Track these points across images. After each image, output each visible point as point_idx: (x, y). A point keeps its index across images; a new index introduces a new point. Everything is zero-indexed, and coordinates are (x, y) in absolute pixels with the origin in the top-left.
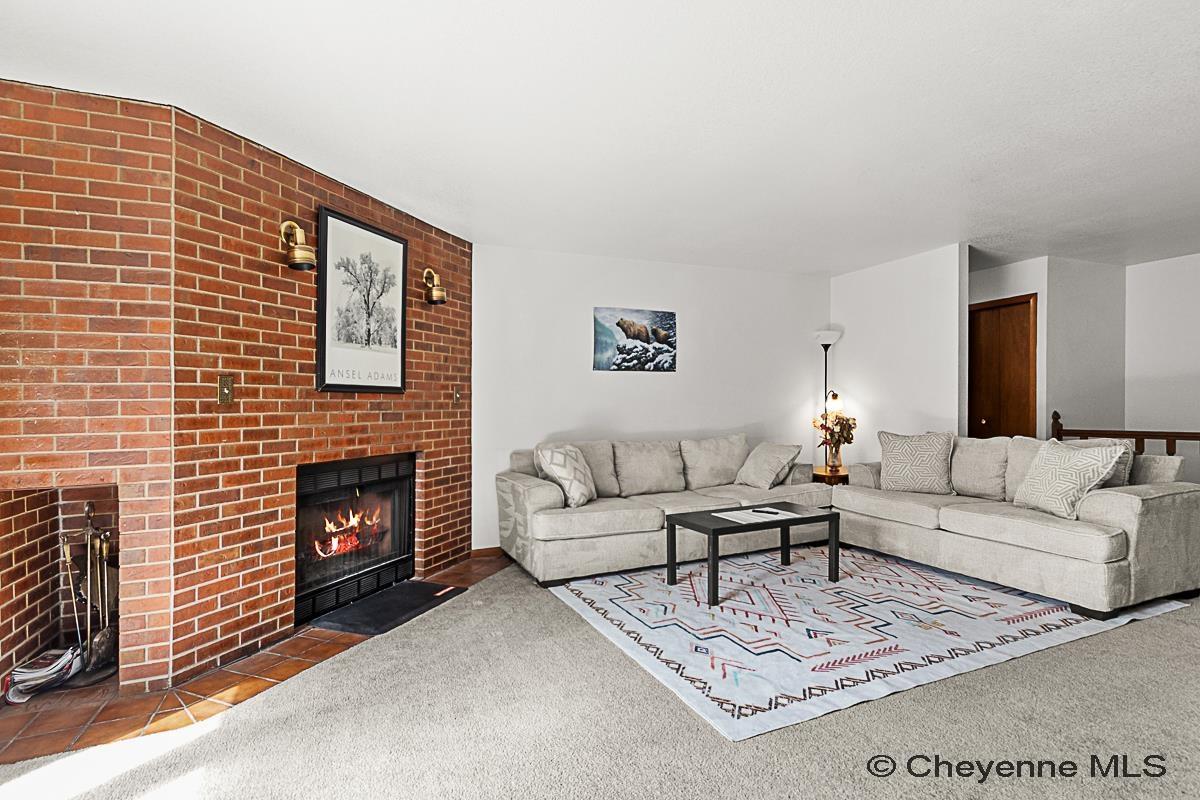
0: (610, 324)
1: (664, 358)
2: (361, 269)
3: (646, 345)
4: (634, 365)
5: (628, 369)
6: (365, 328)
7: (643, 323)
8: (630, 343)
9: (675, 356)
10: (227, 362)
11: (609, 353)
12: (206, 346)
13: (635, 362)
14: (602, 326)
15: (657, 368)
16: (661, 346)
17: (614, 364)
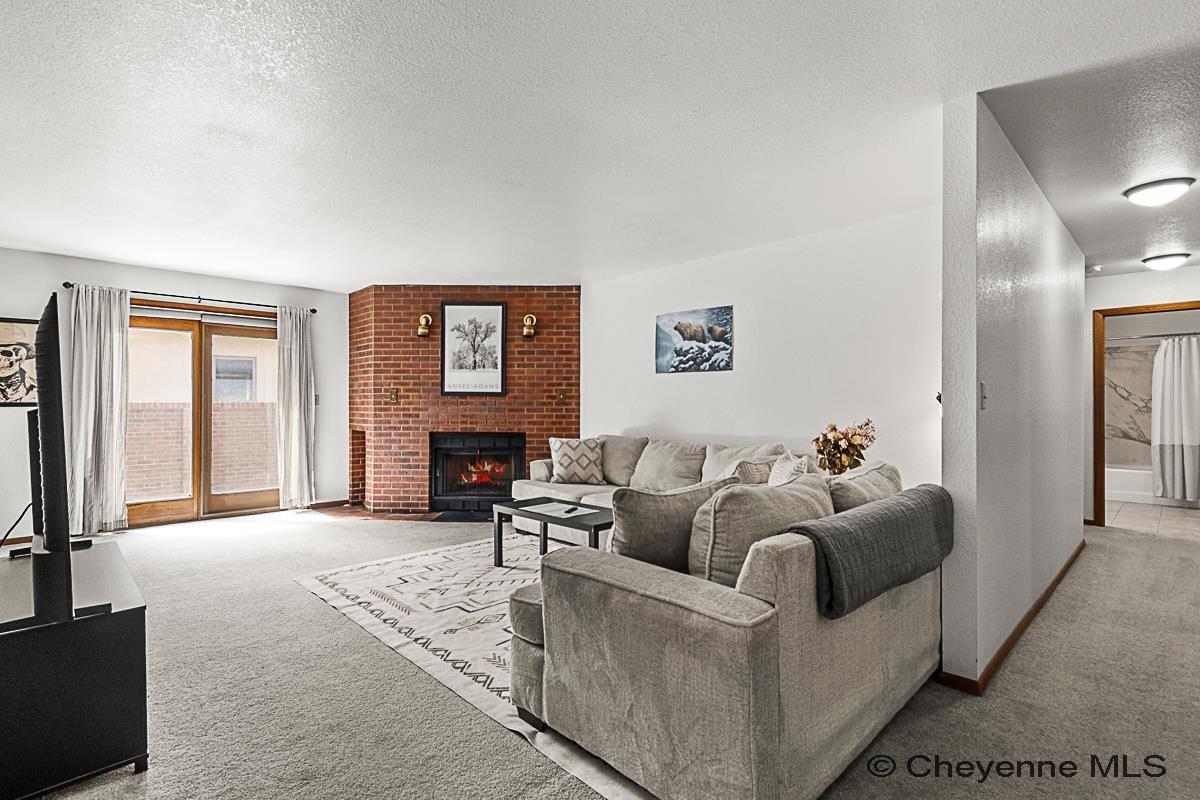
0: (669, 329)
1: (722, 356)
2: (468, 328)
3: (702, 345)
4: (690, 366)
5: (684, 370)
6: (472, 359)
7: (699, 323)
8: (686, 345)
9: (731, 353)
10: (395, 384)
11: (668, 356)
12: (386, 378)
13: (691, 363)
14: (663, 332)
15: (712, 368)
16: (717, 344)
17: (672, 366)
